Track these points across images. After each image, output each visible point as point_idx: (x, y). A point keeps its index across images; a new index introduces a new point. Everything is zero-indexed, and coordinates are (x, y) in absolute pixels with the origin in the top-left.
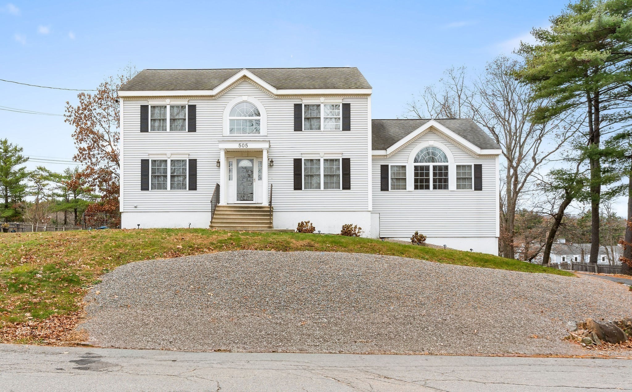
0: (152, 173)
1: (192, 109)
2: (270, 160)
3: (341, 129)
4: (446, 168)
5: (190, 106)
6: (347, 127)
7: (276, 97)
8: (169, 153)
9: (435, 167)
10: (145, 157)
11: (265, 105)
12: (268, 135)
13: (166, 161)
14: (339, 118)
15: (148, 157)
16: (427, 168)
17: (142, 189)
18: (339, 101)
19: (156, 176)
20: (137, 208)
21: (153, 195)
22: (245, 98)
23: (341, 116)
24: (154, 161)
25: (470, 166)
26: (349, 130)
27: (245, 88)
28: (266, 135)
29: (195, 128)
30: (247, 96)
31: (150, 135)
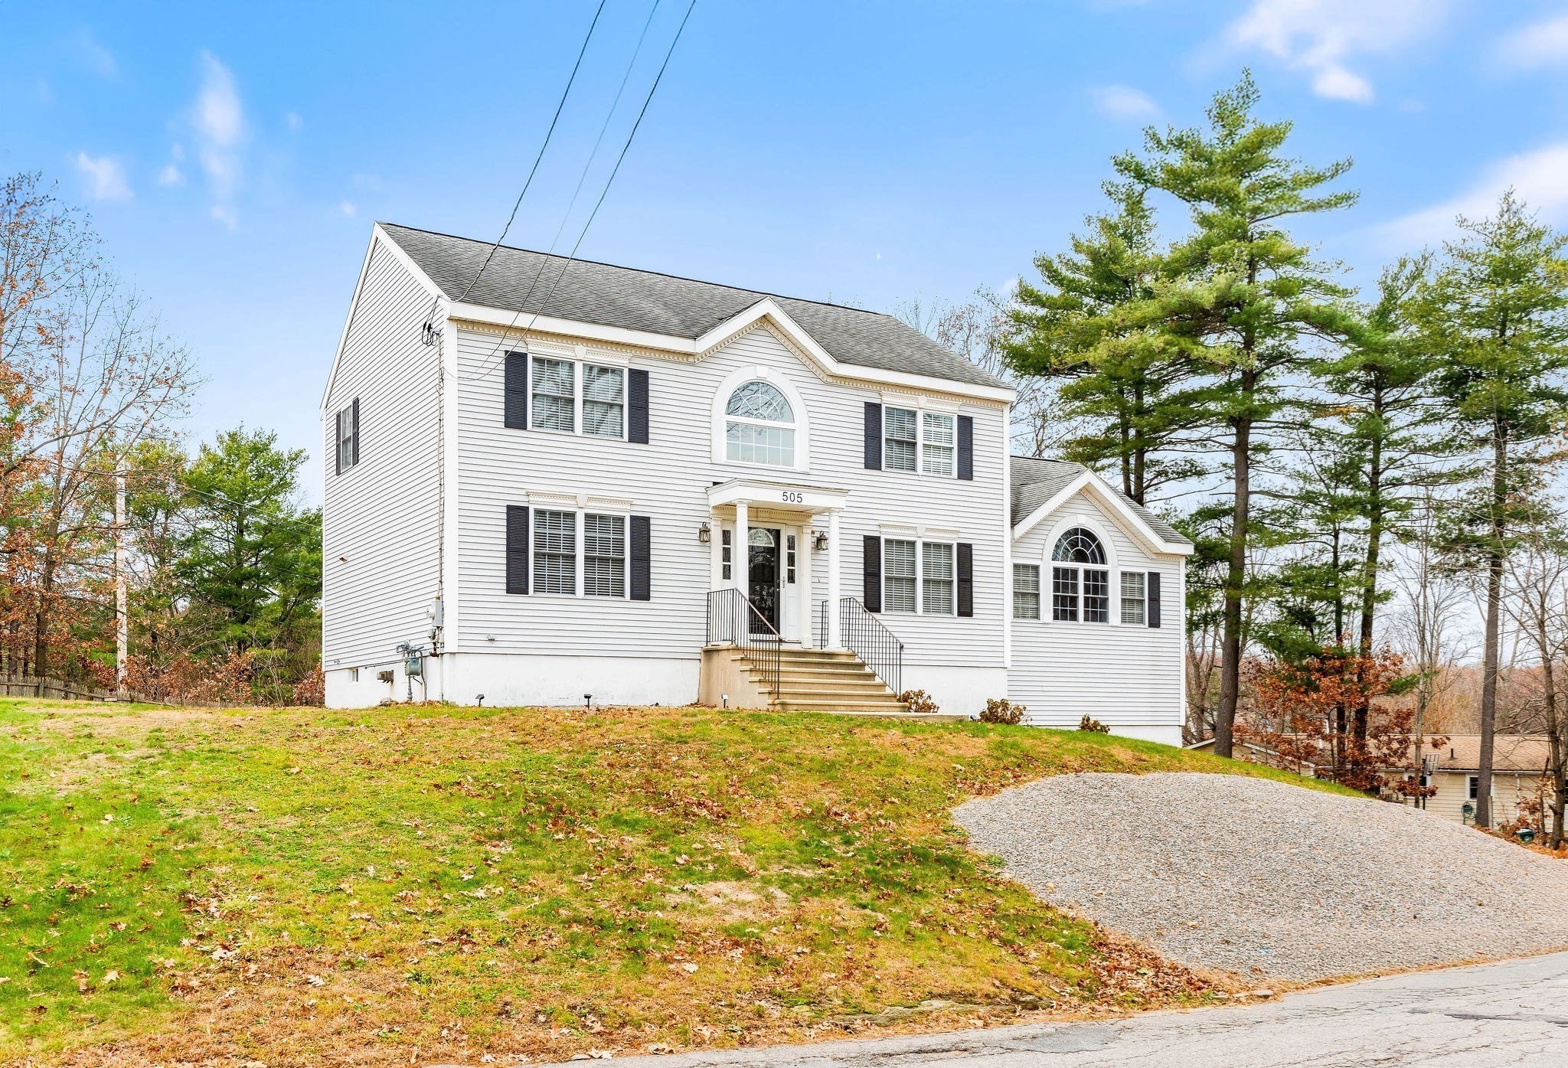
0: (536, 546)
1: (639, 380)
2: (818, 535)
3: (955, 474)
4: (1104, 574)
5: (633, 373)
6: (966, 472)
7: (830, 380)
8: (582, 494)
9: (1087, 573)
10: (519, 501)
11: (805, 396)
12: (812, 472)
13: (571, 516)
14: (951, 449)
15: (525, 499)
16: (1075, 572)
17: (509, 591)
18: (953, 409)
19: (544, 555)
20: (495, 644)
21: (536, 604)
22: (762, 373)
23: (955, 445)
24: (540, 513)
25: (1141, 575)
26: (971, 479)
27: (762, 345)
28: (808, 470)
29: (647, 433)
30: (767, 368)
31: (530, 439)
